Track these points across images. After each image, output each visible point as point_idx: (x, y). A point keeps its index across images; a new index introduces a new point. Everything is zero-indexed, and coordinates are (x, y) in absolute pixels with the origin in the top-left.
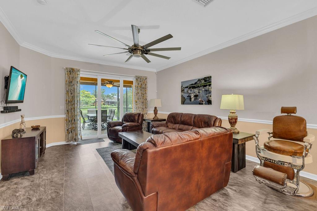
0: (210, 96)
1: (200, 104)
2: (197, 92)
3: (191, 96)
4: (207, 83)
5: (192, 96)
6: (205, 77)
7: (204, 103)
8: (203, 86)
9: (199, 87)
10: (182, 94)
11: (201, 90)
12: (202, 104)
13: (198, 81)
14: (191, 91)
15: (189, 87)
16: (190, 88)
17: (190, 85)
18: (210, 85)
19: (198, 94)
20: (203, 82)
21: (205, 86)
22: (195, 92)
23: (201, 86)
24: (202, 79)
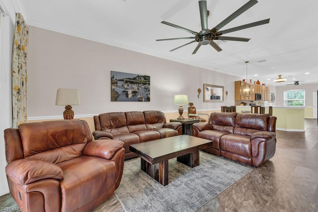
0: (150, 94)
1: (139, 101)
2: (136, 88)
3: (128, 92)
4: (147, 81)
5: (130, 92)
6: (145, 76)
7: (144, 100)
8: (142, 83)
9: (138, 83)
10: (113, 87)
11: (140, 87)
12: (142, 101)
13: (137, 77)
14: (128, 85)
15: (125, 81)
16: (127, 82)
17: (127, 79)
18: (149, 84)
19: (137, 90)
20: (143, 79)
21: (145, 84)
22: (133, 88)
23: (141, 83)
24: (141, 77)
